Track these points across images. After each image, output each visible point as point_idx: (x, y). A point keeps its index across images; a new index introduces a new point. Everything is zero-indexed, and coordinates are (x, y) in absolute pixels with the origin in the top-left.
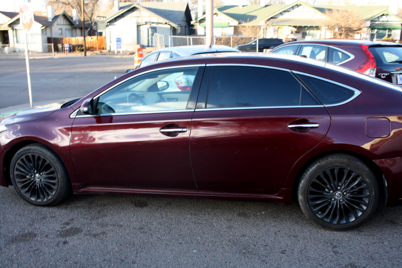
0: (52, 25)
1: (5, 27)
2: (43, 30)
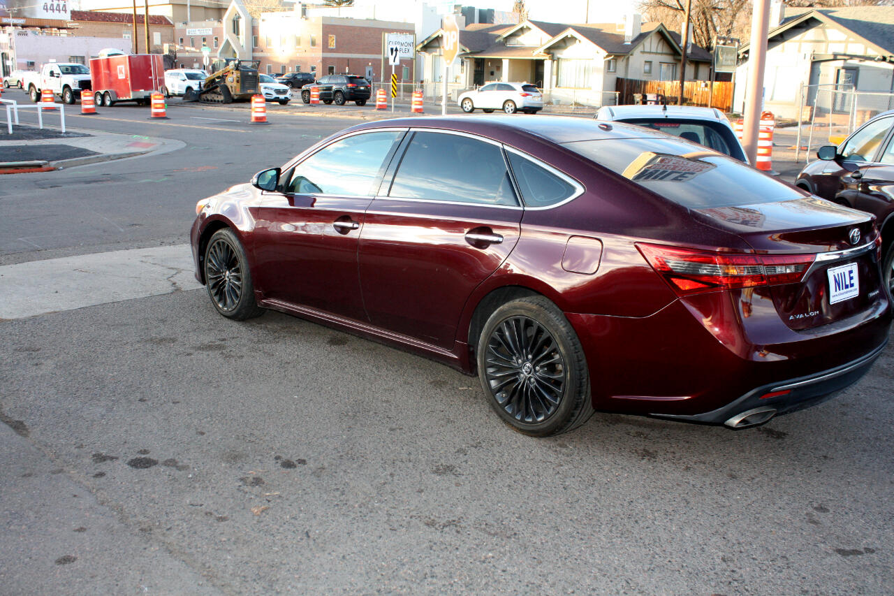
0: (630, 53)
1: (538, 54)
2: (609, 61)
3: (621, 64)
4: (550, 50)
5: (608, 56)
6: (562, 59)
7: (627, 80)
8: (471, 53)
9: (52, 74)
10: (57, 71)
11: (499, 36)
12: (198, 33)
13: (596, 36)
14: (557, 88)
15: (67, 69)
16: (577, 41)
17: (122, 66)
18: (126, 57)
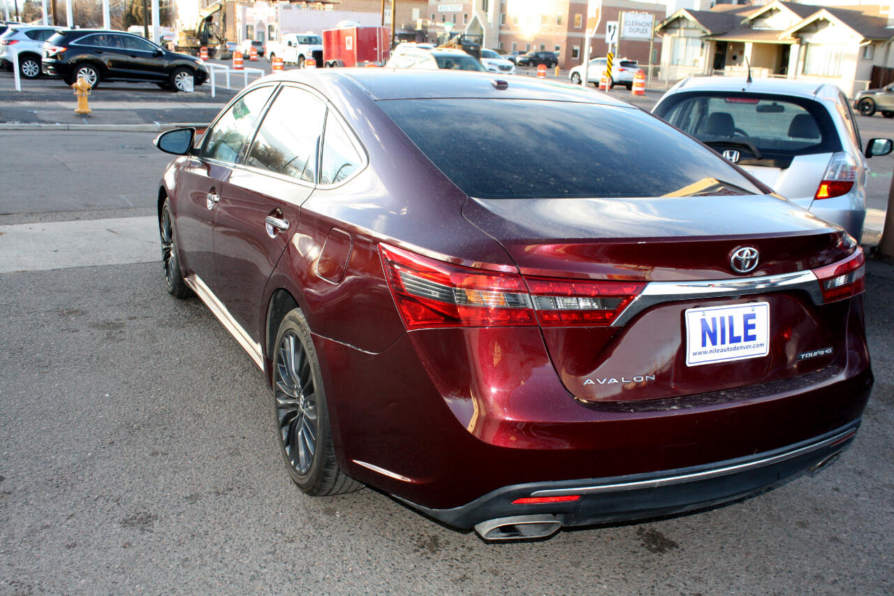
1: (785, 38)
2: (866, 47)
3: (880, 51)
4: (799, 34)
5: (864, 41)
6: (811, 44)
7: (885, 68)
8: (712, 35)
9: (290, 44)
10: (295, 41)
11: (745, 18)
12: (449, 10)
13: (851, 18)
14: (803, 77)
15: (305, 40)
16: (830, 24)
17: (350, 38)
18: (353, 29)
